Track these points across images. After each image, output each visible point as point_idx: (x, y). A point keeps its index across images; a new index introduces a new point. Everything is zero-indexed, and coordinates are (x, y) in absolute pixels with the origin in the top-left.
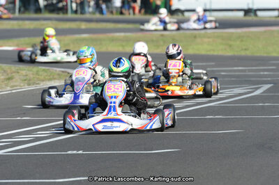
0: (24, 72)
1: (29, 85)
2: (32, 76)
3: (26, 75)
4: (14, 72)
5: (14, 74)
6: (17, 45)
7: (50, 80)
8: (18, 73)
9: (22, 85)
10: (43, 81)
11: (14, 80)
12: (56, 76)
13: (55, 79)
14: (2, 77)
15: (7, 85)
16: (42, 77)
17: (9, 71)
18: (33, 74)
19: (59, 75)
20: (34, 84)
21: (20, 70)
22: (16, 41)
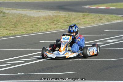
0: (107, 17)
1: (108, 22)
2: (109, 18)
3: (107, 18)
4: (103, 17)
5: (103, 18)
6: (106, 6)
7: (117, 20)
8: (105, 17)
9: (105, 22)
10: (114, 20)
11: (102, 20)
12: (119, 19)
13: (118, 19)
14: (98, 19)
15: (99, 22)
16: (113, 19)
17: (101, 16)
18: (110, 18)
19: (120, 18)
20: (110, 21)
21: (106, 16)
22: (106, 5)
